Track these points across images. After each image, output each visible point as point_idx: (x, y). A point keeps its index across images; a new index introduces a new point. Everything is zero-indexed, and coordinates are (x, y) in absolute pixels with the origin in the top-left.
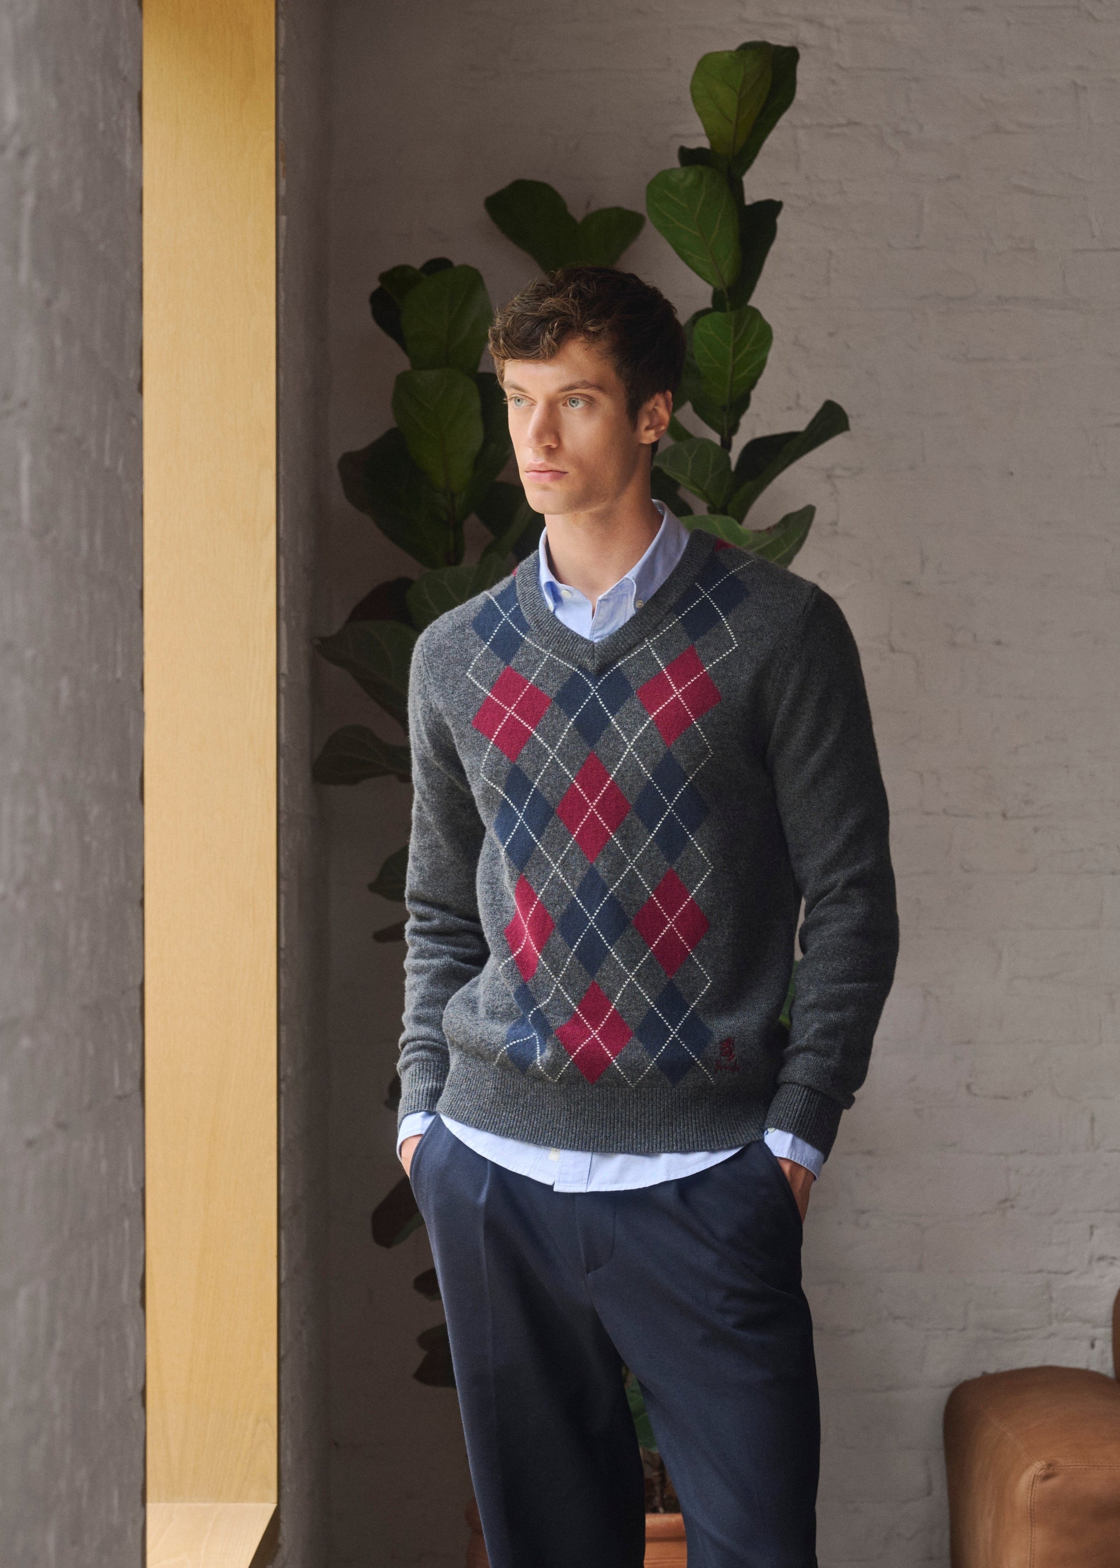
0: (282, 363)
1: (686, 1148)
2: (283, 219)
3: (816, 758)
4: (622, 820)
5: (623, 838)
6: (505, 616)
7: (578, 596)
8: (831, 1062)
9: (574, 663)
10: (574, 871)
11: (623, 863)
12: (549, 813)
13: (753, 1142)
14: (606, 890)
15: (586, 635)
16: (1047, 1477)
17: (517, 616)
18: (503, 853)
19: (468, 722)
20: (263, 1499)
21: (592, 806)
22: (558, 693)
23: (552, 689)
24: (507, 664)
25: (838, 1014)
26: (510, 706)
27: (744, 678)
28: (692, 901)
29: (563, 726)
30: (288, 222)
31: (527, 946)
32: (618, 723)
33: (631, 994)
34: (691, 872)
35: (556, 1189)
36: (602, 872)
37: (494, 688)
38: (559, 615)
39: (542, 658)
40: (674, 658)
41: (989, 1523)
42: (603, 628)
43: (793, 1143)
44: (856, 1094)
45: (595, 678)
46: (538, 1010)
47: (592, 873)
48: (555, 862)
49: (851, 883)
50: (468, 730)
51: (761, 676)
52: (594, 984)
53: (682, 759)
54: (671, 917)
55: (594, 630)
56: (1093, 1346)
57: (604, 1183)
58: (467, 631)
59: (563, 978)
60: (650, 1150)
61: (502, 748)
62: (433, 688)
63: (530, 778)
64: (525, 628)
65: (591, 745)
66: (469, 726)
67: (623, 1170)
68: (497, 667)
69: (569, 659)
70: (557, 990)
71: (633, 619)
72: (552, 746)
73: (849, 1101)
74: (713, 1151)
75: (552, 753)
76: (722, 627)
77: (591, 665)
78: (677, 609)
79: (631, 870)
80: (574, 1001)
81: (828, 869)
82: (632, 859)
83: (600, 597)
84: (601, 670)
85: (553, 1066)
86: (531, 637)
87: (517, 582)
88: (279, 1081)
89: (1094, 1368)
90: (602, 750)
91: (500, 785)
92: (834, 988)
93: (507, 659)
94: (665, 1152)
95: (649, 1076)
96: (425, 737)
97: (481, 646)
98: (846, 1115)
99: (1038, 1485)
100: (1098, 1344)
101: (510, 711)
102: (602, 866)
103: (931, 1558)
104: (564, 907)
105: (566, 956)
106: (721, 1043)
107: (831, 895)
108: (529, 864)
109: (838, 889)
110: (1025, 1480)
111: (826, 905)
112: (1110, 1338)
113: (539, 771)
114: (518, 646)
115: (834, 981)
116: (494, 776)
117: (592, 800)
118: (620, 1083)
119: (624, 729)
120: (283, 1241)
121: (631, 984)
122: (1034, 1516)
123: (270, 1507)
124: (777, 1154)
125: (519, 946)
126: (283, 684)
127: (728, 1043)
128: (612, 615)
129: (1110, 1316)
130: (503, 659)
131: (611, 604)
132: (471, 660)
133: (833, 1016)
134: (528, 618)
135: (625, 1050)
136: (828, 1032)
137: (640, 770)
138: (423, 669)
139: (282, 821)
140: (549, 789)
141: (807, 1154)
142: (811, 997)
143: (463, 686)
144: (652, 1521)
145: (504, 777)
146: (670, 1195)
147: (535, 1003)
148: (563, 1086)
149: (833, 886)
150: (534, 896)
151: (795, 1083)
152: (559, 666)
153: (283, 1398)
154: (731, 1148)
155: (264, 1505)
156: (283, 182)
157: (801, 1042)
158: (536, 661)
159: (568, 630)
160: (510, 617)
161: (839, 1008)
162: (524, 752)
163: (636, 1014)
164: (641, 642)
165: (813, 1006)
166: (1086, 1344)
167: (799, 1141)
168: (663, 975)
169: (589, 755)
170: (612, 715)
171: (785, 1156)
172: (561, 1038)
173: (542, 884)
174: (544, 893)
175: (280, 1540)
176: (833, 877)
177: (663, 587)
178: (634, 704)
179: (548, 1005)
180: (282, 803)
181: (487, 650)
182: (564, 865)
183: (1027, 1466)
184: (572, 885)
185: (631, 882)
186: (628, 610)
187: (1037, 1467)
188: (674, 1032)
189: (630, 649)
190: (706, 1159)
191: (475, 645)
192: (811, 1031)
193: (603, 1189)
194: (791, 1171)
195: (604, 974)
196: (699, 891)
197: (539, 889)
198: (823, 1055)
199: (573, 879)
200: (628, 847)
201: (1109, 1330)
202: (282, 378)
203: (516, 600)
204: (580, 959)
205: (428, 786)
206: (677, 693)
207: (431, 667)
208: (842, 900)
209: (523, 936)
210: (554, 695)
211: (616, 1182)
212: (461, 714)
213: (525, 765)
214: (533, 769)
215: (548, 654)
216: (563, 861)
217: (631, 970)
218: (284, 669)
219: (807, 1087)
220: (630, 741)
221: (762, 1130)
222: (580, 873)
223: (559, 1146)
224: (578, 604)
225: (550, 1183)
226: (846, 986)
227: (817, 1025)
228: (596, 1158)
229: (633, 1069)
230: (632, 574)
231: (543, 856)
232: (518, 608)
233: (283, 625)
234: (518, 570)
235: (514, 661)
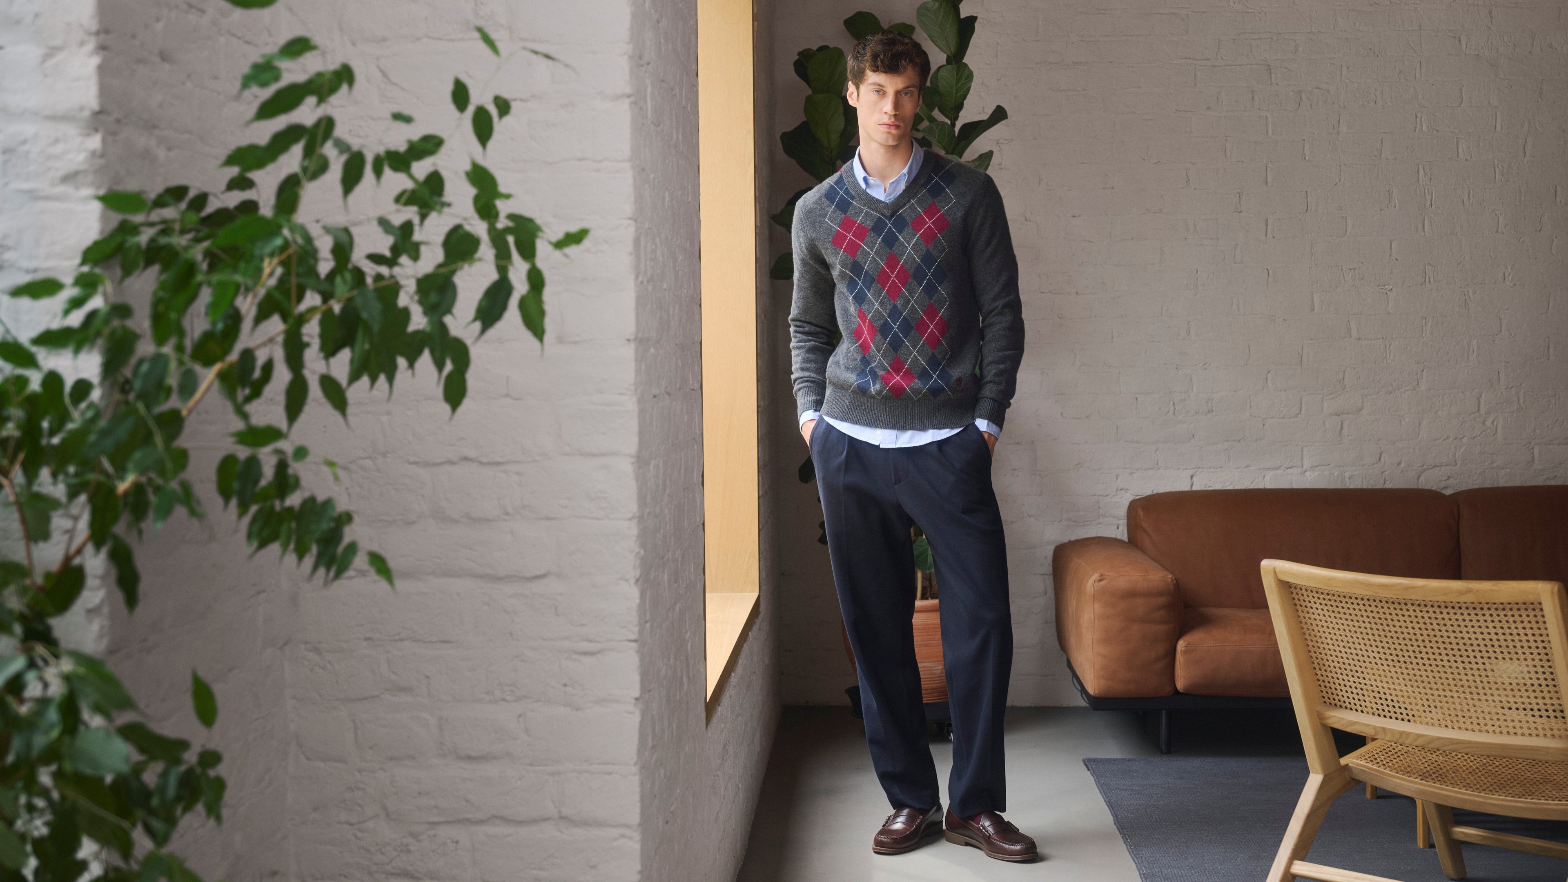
0: (756, 88)
1: (940, 427)
2: (756, 23)
3: (989, 251)
4: (907, 282)
5: (908, 290)
6: (841, 192)
7: (878, 182)
8: (1001, 387)
9: (879, 212)
10: (886, 306)
11: (908, 301)
12: (873, 280)
13: (969, 425)
14: (902, 314)
15: (882, 198)
16: (1100, 580)
17: (847, 192)
18: (851, 299)
19: (829, 242)
20: (753, 591)
21: (893, 276)
22: (872, 226)
23: (869, 224)
24: (845, 214)
25: (1004, 365)
26: (849, 234)
27: (959, 214)
28: (941, 317)
29: (877, 241)
30: (758, 24)
31: (865, 339)
32: (903, 238)
33: (915, 360)
34: (940, 304)
35: (881, 447)
36: (899, 306)
37: (840, 226)
38: (868, 191)
39: (862, 211)
40: (926, 207)
41: (1074, 603)
42: (890, 195)
43: (988, 425)
44: (1011, 401)
45: (890, 218)
46: (872, 367)
47: (895, 306)
48: (877, 302)
49: (1004, 307)
50: (829, 246)
51: (967, 214)
52: (897, 357)
53: (935, 253)
54: (932, 324)
55: (886, 197)
56: (1118, 528)
57: (903, 443)
58: (823, 200)
59: (882, 354)
60: (923, 428)
61: (848, 252)
62: (809, 228)
63: (863, 265)
64: (853, 198)
65: (891, 249)
66: (830, 244)
67: (911, 438)
68: (841, 216)
69: (876, 211)
70: (880, 359)
71: (904, 191)
72: (872, 250)
73: (1009, 405)
74: (952, 428)
75: (872, 254)
76: (947, 192)
77: (887, 213)
78: (925, 185)
79: (912, 304)
80: (888, 364)
81: (995, 299)
82: (912, 299)
83: (891, 182)
84: (892, 216)
85: (879, 393)
86: (856, 201)
87: (844, 176)
88: (758, 407)
89: (1119, 537)
90: (896, 251)
91: (848, 270)
92: (1000, 354)
93: (845, 212)
94: (931, 429)
95: (923, 395)
96: (804, 250)
97: (831, 207)
98: (1008, 410)
99: (1097, 584)
100: (1120, 527)
101: (850, 236)
102: (899, 303)
103: (1047, 623)
104: (882, 322)
105: (884, 344)
106: (956, 379)
107: (996, 311)
108: (864, 304)
109: (999, 308)
110: (1091, 582)
111: (994, 316)
112: (1126, 524)
113: (866, 262)
114: (850, 206)
115: (1000, 351)
116: (844, 265)
117: (893, 274)
118: (910, 398)
119: (906, 241)
120: (760, 478)
121: (915, 355)
122: (1094, 598)
123: (756, 595)
124: (981, 429)
125: (861, 339)
126: (758, 231)
127: (959, 380)
128: (894, 190)
129: (1126, 514)
130: (843, 212)
131: (894, 185)
132: (827, 213)
133: (1001, 366)
134: (853, 193)
135: (912, 384)
136: (1000, 374)
137: (914, 258)
138: (803, 219)
139: (758, 292)
140: (872, 270)
141: (994, 429)
142: (991, 359)
143: (824, 226)
144: (919, 603)
145: (849, 265)
146: (934, 448)
147: (870, 364)
148: (884, 400)
149: (997, 307)
150: (866, 318)
151: (986, 398)
152: (871, 214)
153: (761, 547)
154: (961, 427)
155: (754, 594)
156: (755, 7)
157: (988, 379)
158: (860, 213)
159: (874, 198)
160: (844, 192)
161: (1003, 363)
162: (859, 253)
163: (917, 369)
164: (909, 201)
165: (991, 363)
166: (1115, 527)
167: (991, 423)
168: (929, 350)
169: (890, 253)
170: (900, 235)
171: (985, 430)
172: (883, 379)
173: (871, 312)
174: (872, 316)
175: (760, 610)
176: (997, 304)
177: (917, 176)
178: (909, 229)
179: (876, 366)
180: (758, 284)
181: (834, 209)
182: (881, 304)
183: (1091, 576)
184: (886, 313)
185: (913, 309)
186: (902, 187)
187: (1096, 576)
188: (935, 376)
189: (904, 205)
190: (949, 432)
191: (828, 206)
192: (992, 374)
193: (903, 446)
194: (988, 437)
195: (902, 352)
196: (944, 312)
197: (869, 314)
198: (998, 384)
199: (886, 310)
200: (910, 294)
201: (1126, 521)
202: (756, 95)
203: (845, 184)
204: (890, 345)
205: (805, 271)
206: (930, 223)
207: (807, 218)
208: (1001, 314)
209: (863, 334)
210: (870, 227)
211: (909, 443)
212: (825, 239)
213: (859, 259)
214: (864, 261)
215: (865, 209)
216: (880, 302)
217: (915, 349)
218: (758, 224)
219: (992, 399)
220: (909, 246)
221: (974, 419)
222: (889, 307)
223: (881, 427)
224: (878, 186)
225: (878, 444)
226: (1006, 353)
227: (994, 371)
228: (899, 432)
229: (916, 392)
230: (905, 171)
231: (871, 300)
232: (847, 188)
233: (758, 205)
234: (842, 169)
235: (848, 213)
